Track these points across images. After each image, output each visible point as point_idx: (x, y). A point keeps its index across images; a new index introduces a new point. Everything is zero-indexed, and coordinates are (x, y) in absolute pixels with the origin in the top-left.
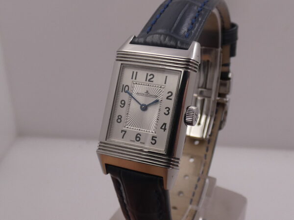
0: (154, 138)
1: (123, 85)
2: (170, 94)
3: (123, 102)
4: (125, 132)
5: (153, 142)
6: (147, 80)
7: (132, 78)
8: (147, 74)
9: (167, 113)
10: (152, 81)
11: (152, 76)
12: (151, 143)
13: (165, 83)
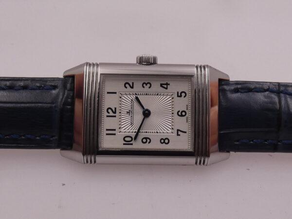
0: (179, 95)
1: (124, 144)
2: (127, 85)
3: (144, 140)
4: (178, 130)
5: (183, 95)
6: (114, 115)
7: (115, 134)
8: (107, 116)
9: (149, 85)
10: (115, 108)
11: (110, 111)
12: (185, 97)
13: (115, 93)
